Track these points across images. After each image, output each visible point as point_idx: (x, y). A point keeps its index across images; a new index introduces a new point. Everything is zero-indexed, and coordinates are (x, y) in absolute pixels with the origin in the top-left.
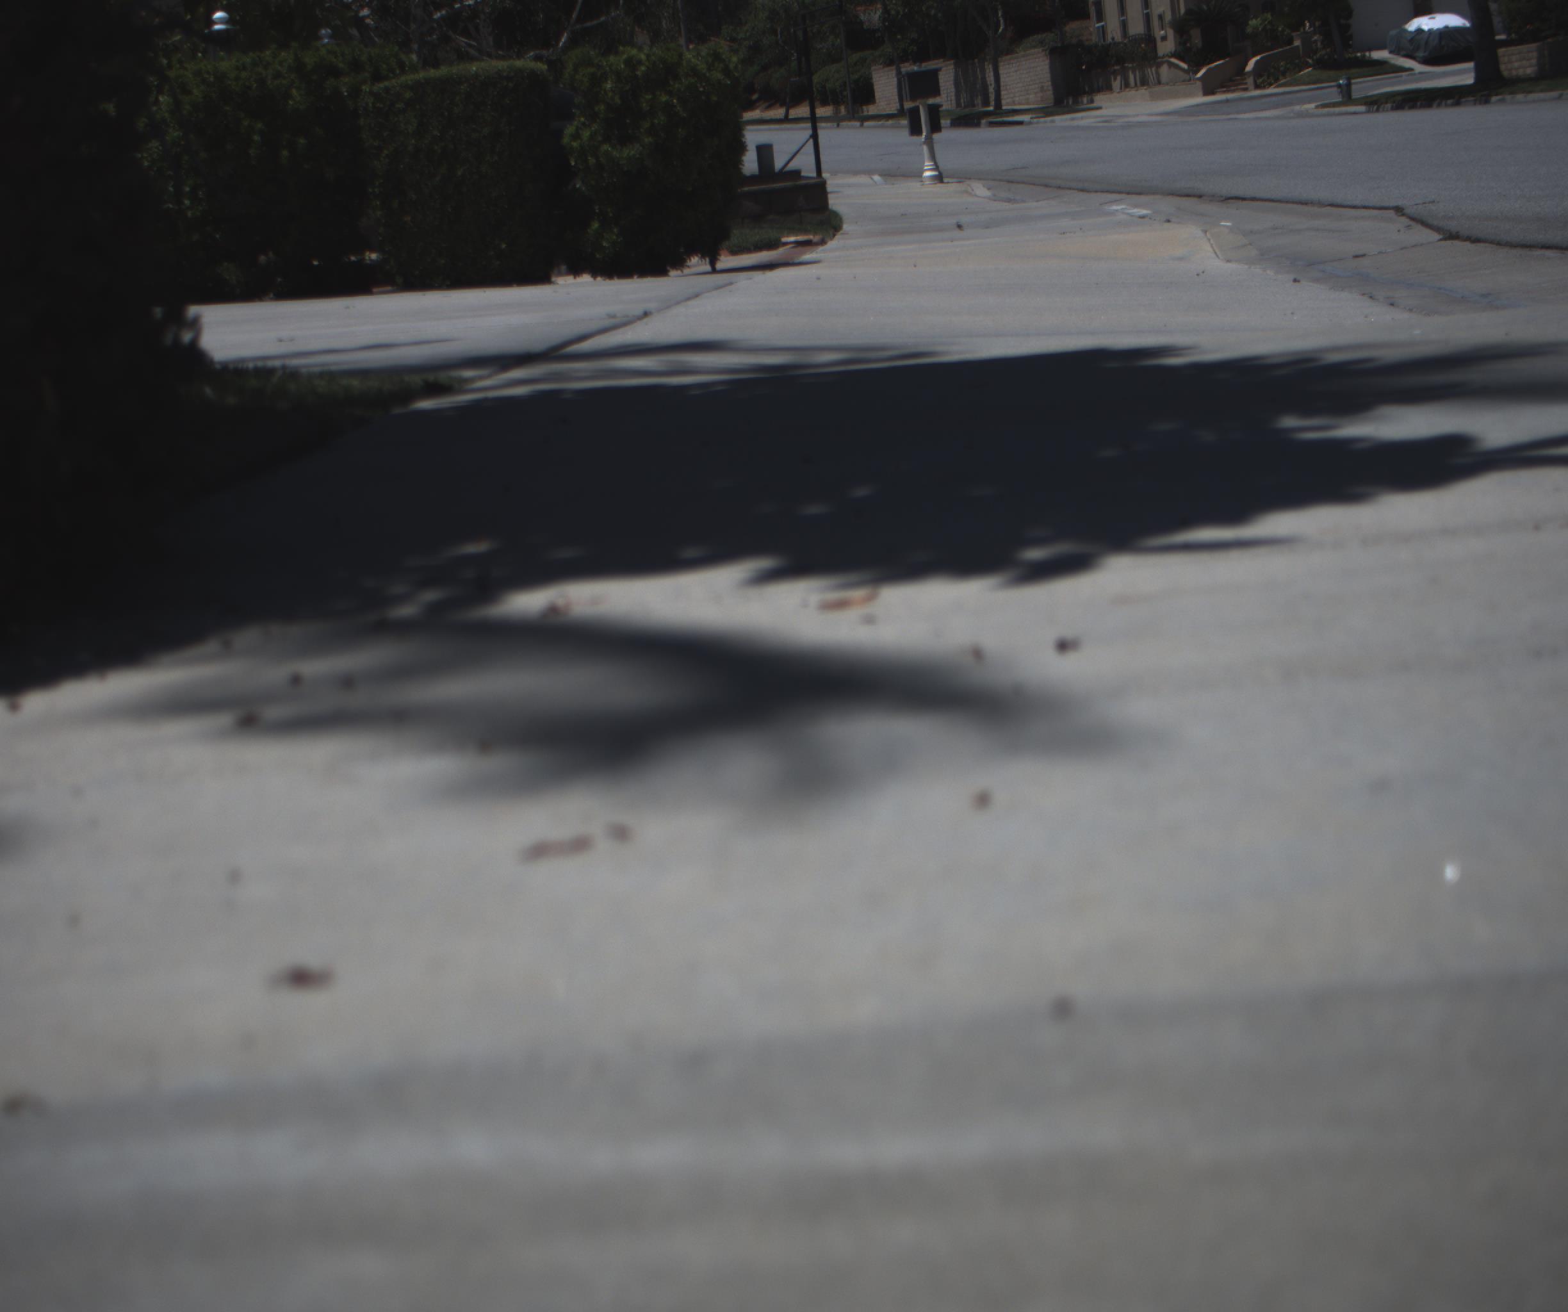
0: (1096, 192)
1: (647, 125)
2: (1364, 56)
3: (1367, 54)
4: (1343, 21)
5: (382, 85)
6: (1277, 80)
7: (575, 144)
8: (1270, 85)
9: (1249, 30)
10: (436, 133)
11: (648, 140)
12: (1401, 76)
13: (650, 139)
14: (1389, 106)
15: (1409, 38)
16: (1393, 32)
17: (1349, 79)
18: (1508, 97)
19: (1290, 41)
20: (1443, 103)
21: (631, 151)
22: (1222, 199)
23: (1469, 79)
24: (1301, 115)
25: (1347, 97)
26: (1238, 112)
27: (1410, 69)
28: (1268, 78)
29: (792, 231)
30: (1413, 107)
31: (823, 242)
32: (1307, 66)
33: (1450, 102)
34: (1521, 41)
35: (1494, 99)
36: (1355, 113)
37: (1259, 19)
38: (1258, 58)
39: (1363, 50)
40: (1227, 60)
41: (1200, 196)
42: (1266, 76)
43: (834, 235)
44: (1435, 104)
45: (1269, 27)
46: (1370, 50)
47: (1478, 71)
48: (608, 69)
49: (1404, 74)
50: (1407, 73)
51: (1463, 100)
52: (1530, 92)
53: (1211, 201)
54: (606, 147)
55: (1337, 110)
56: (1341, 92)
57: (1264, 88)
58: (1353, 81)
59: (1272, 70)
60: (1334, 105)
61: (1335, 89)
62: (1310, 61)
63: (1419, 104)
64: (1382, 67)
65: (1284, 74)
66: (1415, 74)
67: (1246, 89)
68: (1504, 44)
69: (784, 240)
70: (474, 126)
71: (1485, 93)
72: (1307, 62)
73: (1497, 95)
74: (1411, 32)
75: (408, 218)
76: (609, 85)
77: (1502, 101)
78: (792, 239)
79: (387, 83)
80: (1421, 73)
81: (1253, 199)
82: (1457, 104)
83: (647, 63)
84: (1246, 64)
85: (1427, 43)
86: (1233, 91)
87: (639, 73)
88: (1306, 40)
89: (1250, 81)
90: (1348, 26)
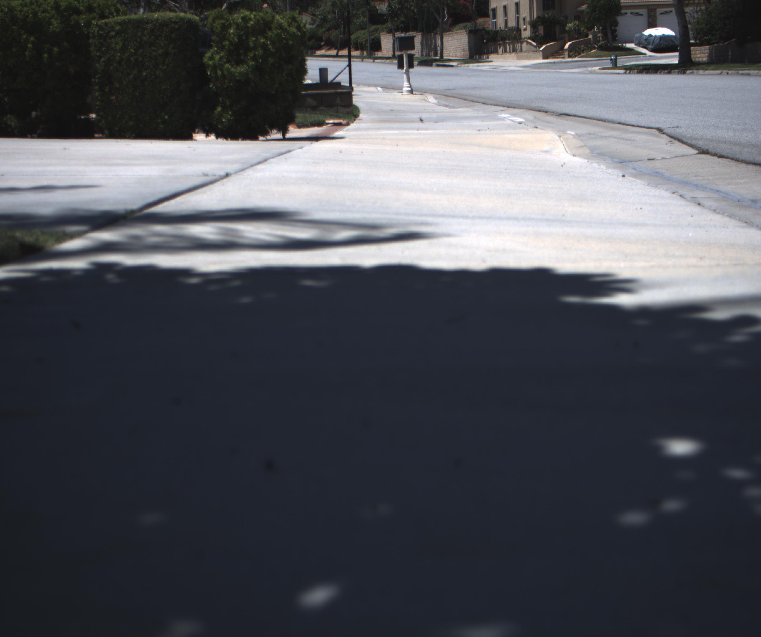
0: (491, 105)
1: (251, 55)
2: (622, 46)
3: (624, 45)
4: (613, 28)
5: (103, 21)
6: (579, 54)
7: (210, 63)
8: (576, 56)
9: (567, 29)
10: (132, 50)
11: (251, 63)
12: (640, 57)
13: (253, 63)
14: (636, 71)
15: (645, 38)
16: (637, 35)
17: (616, 56)
18: (695, 71)
19: (587, 36)
20: (663, 71)
21: (242, 69)
22: (558, 114)
23: (676, 61)
24: (591, 72)
25: (615, 65)
26: (560, 69)
27: (645, 54)
28: (575, 53)
29: (332, 117)
30: (647, 73)
31: (348, 124)
32: (595, 48)
33: (666, 71)
34: (701, 44)
35: (688, 72)
36: (618, 74)
37: (572, 23)
38: (571, 42)
39: (622, 43)
40: (556, 42)
41: (546, 112)
42: (574, 52)
43: (355, 120)
44: (658, 73)
45: (577, 28)
46: (625, 43)
47: (681, 57)
48: (232, 21)
49: (641, 56)
50: (643, 56)
51: (673, 71)
52: (707, 70)
53: (552, 115)
54: (227, 66)
55: (609, 71)
56: (612, 62)
57: (573, 57)
58: (618, 57)
59: (577, 49)
60: (608, 69)
61: (609, 61)
62: (596, 46)
63: (651, 71)
64: (631, 52)
65: (583, 51)
66: (647, 56)
67: (564, 58)
68: (694, 45)
69: (327, 121)
70: (154, 48)
71: (684, 68)
72: (595, 47)
73: (689, 70)
74: (646, 36)
75: (113, 98)
76: (232, 31)
77: (692, 73)
78: (331, 121)
79: (106, 20)
80: (650, 56)
81: (575, 116)
82: (669, 73)
83: (254, 20)
84: (565, 45)
85: (654, 41)
86: (558, 58)
87: (249, 25)
88: (595, 36)
89: (566, 53)
90: (616, 30)
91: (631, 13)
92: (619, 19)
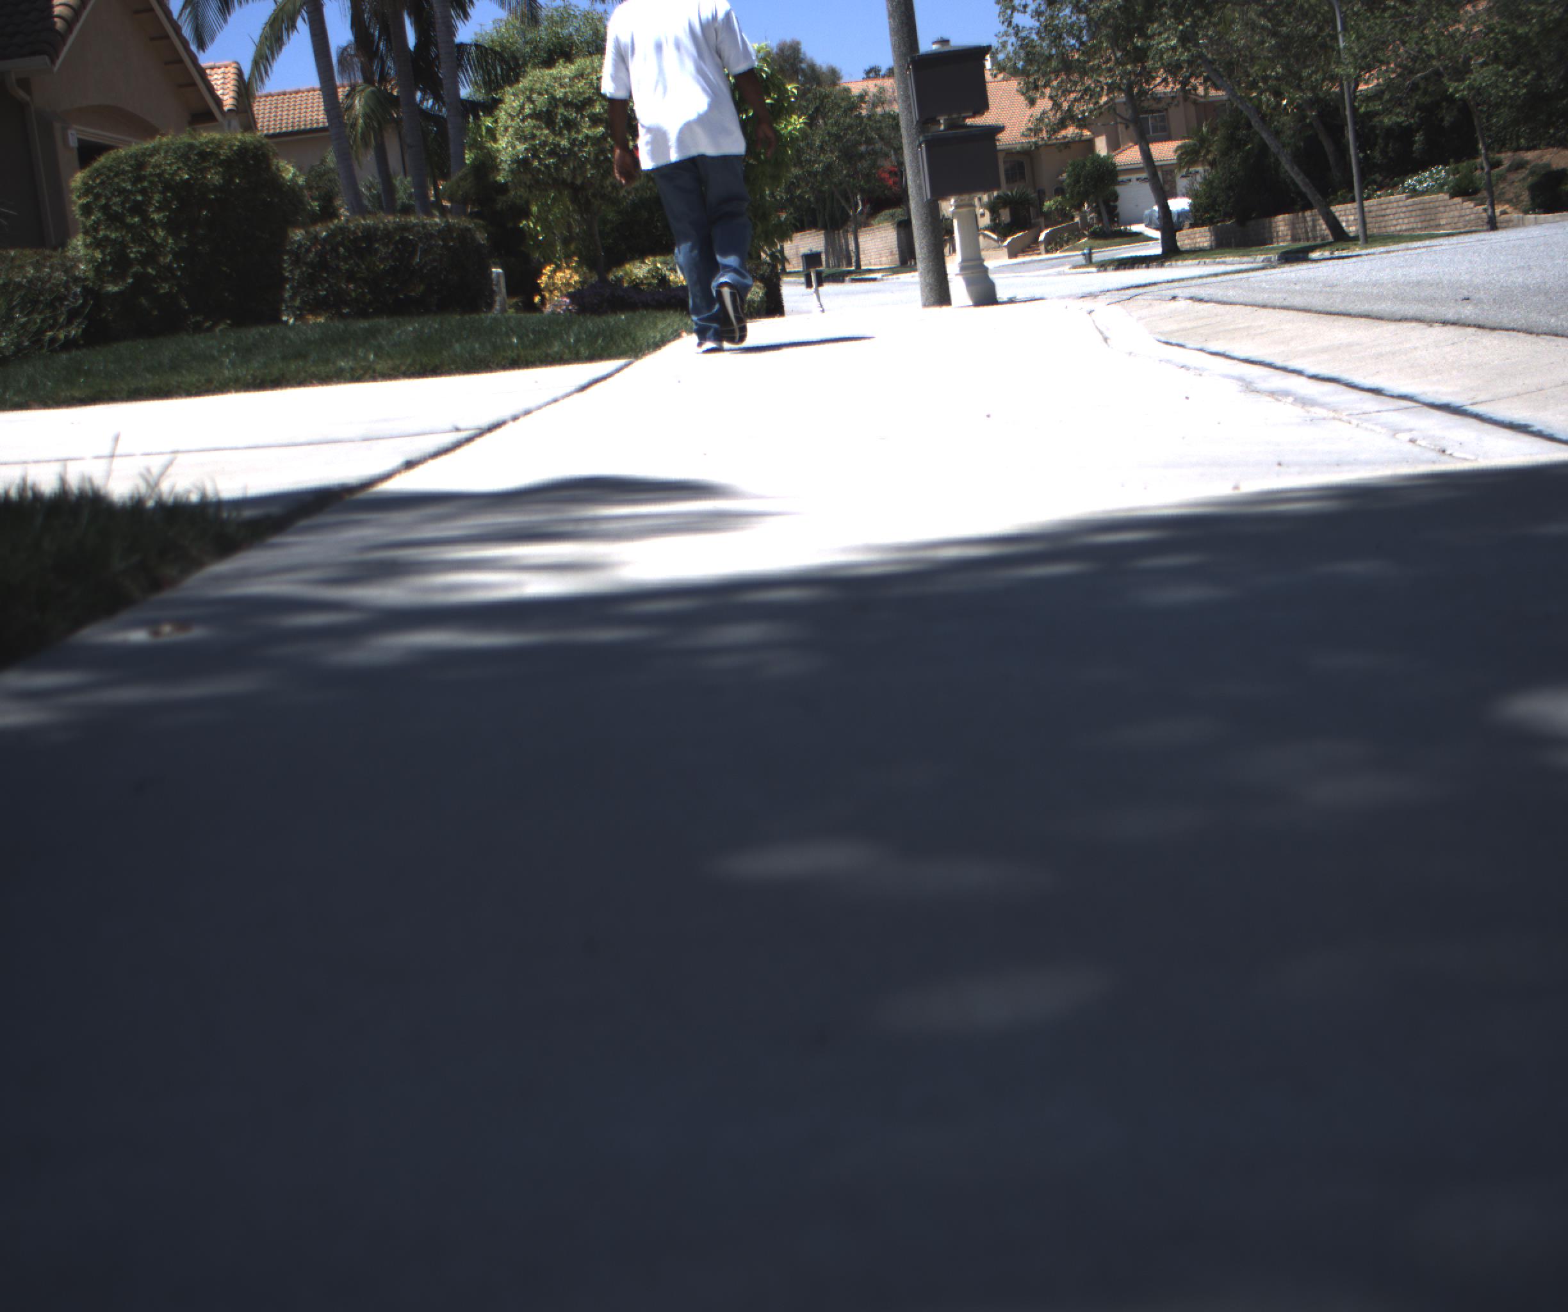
2: (1126, 229)
3: (1128, 227)
4: (1112, 204)
6: (1062, 246)
8: (1057, 250)
9: (1045, 209)
14: (1110, 267)
16: (1147, 212)
17: (1090, 250)
19: (1072, 218)
23: (1156, 249)
24: (1059, 274)
25: (1089, 261)
26: (1026, 271)
28: (1056, 245)
32: (1084, 236)
33: (1144, 265)
36: (1088, 272)
37: (1052, 202)
38: (1048, 231)
39: (1125, 225)
40: (1026, 232)
42: (1054, 244)
44: (1136, 267)
45: (1059, 207)
46: (1131, 224)
47: (1163, 245)
49: (1151, 243)
51: (1152, 264)
52: (1186, 260)
55: (1080, 270)
56: (1085, 258)
57: (1052, 252)
59: (1058, 240)
60: (1080, 267)
62: (1086, 233)
63: (1127, 267)
64: (1138, 237)
65: (1067, 242)
67: (1039, 254)
71: (1163, 260)
72: (1084, 234)
73: (1169, 260)
77: (1171, 266)
82: (1148, 267)
84: (1038, 236)
86: (1031, 255)
88: (1083, 218)
89: (1042, 247)
90: (1116, 207)
91: (1138, 179)
92: (1119, 189)
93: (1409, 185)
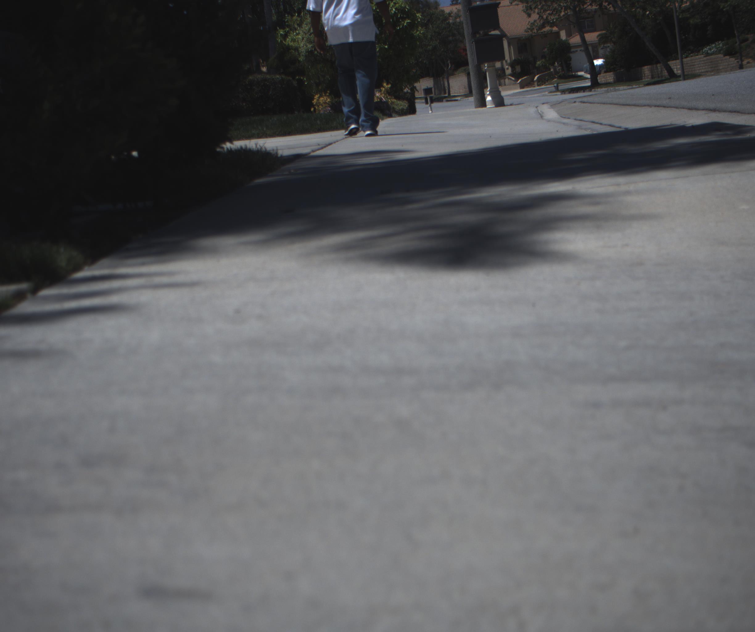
4: (568, 62)
6: (545, 83)
8: (543, 85)
9: (537, 65)
12: (584, 81)
14: (567, 92)
18: (596, 89)
19: (550, 70)
23: (588, 85)
24: (544, 96)
25: (557, 90)
30: (573, 93)
34: (610, 72)
37: (540, 62)
38: (538, 76)
39: (575, 72)
40: (528, 76)
42: (541, 82)
44: (579, 92)
45: (544, 64)
47: (591, 82)
52: (602, 88)
57: (541, 86)
59: (543, 80)
60: (553, 92)
61: (554, 87)
65: (547, 81)
67: (534, 87)
71: (593, 88)
72: (555, 77)
82: (584, 91)
84: (534, 78)
86: (530, 87)
88: (555, 70)
89: (536, 83)
90: (570, 64)
91: (580, 50)
92: (572, 55)
93: (705, 51)
